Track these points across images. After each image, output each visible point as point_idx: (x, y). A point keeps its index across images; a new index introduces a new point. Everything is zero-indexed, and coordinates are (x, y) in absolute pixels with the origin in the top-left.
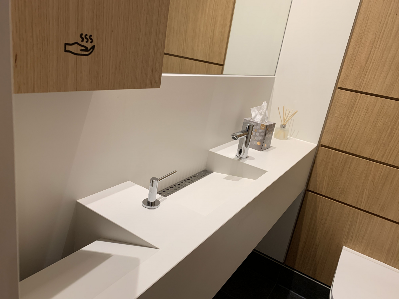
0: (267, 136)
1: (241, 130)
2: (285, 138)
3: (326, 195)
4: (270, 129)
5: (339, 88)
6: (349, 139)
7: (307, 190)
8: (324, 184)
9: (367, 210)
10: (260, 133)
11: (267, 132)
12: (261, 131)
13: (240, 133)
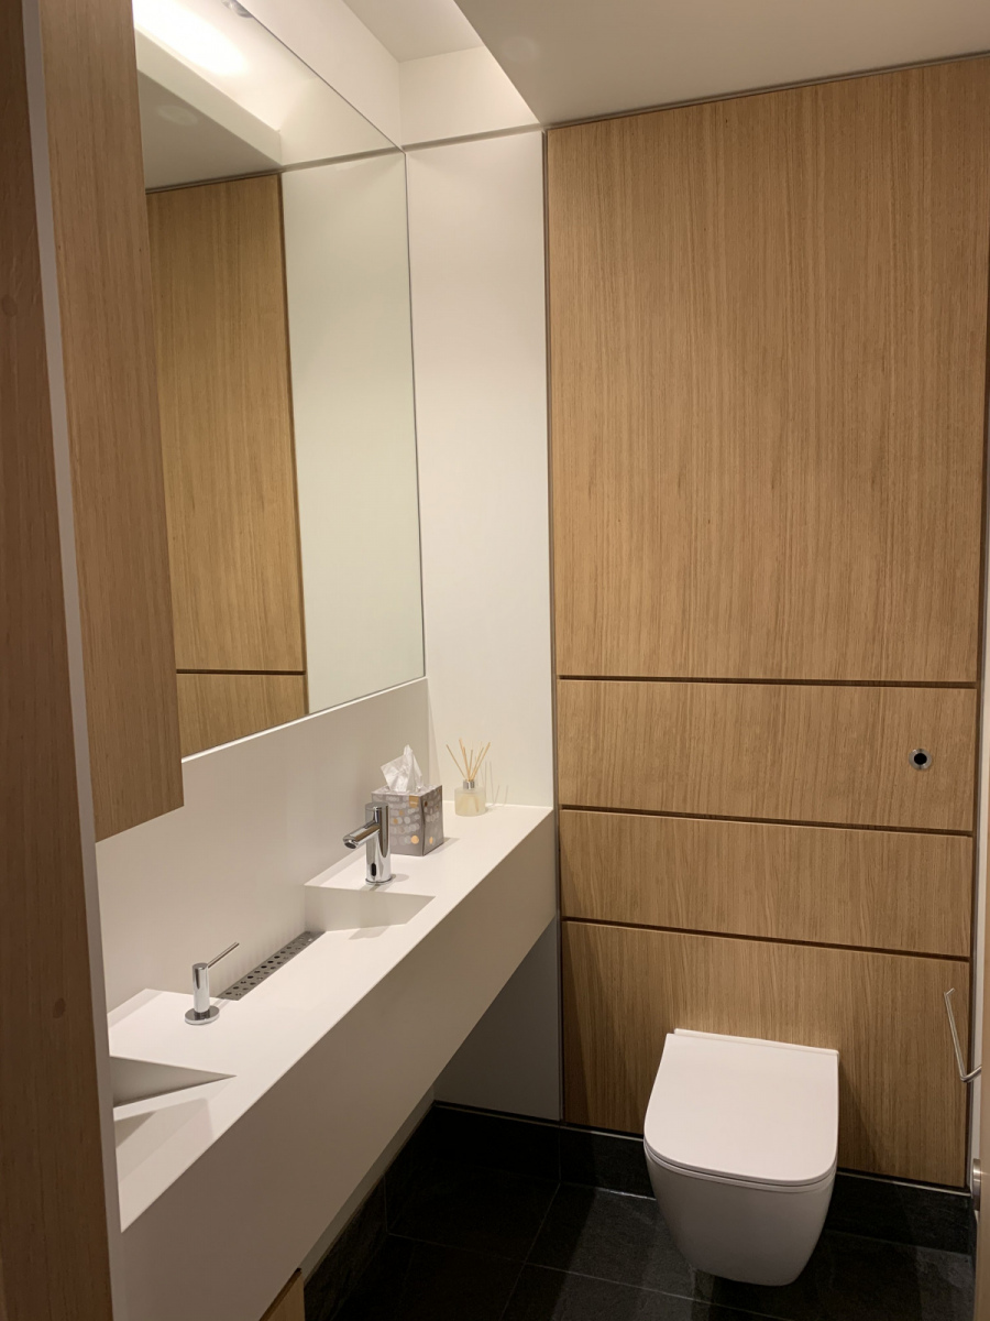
0: (428, 819)
1: (364, 823)
2: (480, 809)
3: (604, 919)
4: (431, 803)
5: (560, 677)
6: (610, 778)
7: (564, 919)
8: (593, 892)
9: (693, 928)
10: (411, 816)
11: (426, 810)
12: (412, 811)
13: (363, 830)
